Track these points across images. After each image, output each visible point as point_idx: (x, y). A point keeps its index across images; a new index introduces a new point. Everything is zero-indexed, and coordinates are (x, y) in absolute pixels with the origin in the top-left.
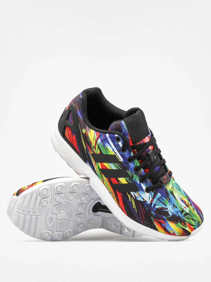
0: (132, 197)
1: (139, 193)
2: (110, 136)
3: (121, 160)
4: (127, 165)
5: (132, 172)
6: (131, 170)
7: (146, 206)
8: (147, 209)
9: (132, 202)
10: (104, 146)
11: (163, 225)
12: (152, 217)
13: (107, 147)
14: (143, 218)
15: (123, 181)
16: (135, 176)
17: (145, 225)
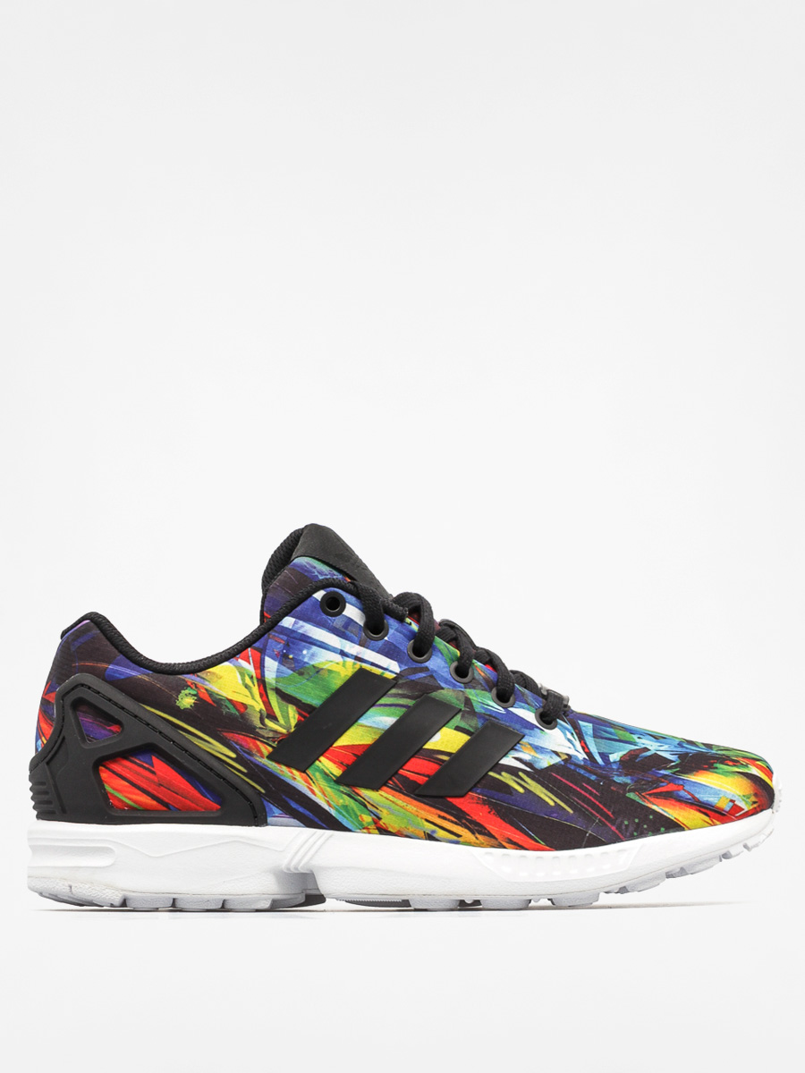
0: (520, 774)
1: (530, 744)
2: (299, 617)
3: (392, 667)
4: (424, 675)
5: (454, 686)
6: (446, 681)
7: (582, 772)
8: (593, 777)
9: (532, 789)
10: (300, 669)
11: (681, 797)
12: (630, 791)
13: (312, 663)
14: (607, 817)
15: (448, 740)
16: (477, 695)
17: (632, 837)
